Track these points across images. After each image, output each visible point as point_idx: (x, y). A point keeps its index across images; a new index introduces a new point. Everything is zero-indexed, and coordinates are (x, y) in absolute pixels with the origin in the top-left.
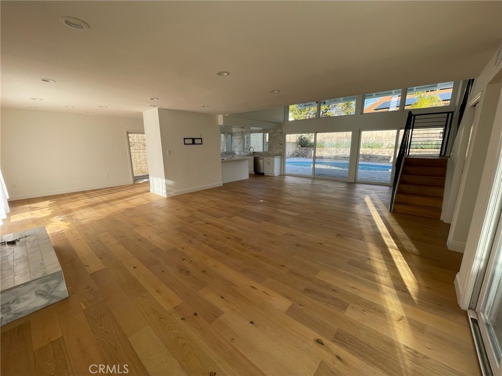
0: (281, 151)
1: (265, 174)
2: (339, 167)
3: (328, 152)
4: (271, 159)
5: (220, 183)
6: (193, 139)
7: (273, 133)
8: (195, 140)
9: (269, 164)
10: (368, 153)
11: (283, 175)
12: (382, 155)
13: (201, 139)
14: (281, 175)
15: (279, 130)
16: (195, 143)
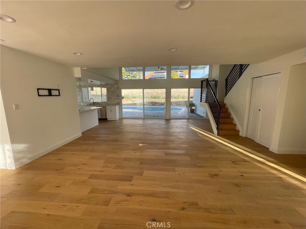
0: (118, 101)
1: (108, 120)
2: (139, 110)
3: (132, 101)
4: (113, 107)
5: (79, 134)
6: (50, 90)
7: (111, 88)
8: (52, 91)
9: (111, 111)
10: (154, 101)
11: (122, 119)
12: (160, 102)
13: (59, 90)
14: (120, 119)
15: (116, 86)
16: (52, 94)
